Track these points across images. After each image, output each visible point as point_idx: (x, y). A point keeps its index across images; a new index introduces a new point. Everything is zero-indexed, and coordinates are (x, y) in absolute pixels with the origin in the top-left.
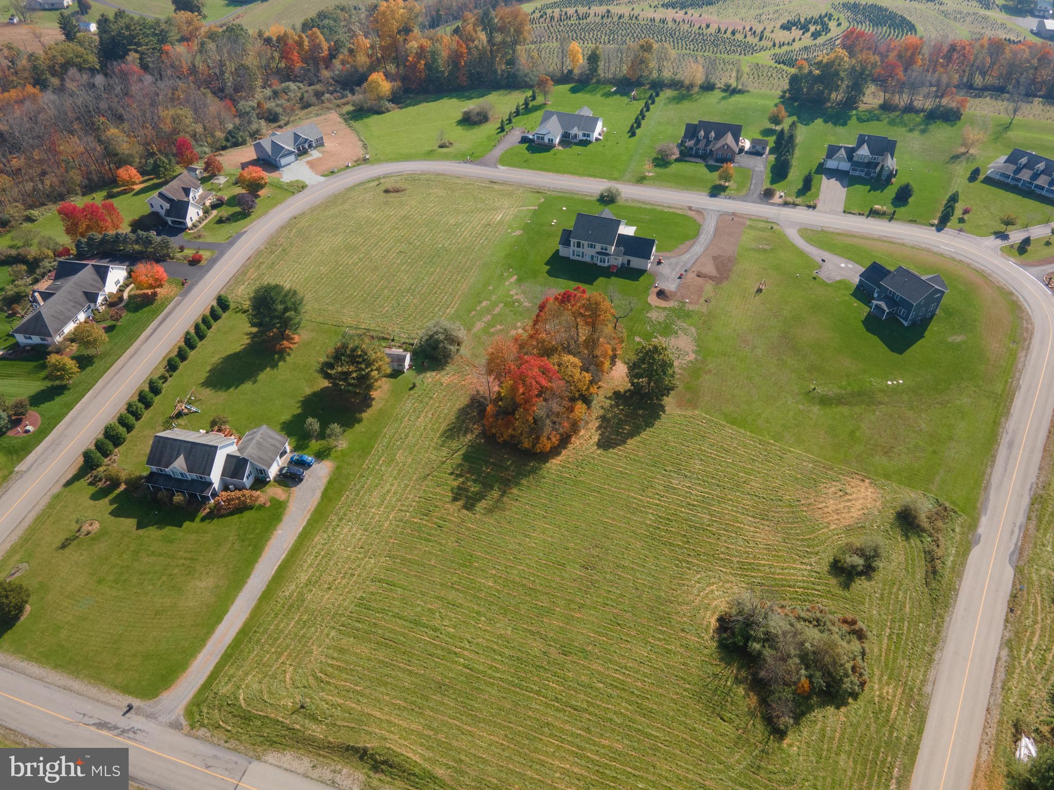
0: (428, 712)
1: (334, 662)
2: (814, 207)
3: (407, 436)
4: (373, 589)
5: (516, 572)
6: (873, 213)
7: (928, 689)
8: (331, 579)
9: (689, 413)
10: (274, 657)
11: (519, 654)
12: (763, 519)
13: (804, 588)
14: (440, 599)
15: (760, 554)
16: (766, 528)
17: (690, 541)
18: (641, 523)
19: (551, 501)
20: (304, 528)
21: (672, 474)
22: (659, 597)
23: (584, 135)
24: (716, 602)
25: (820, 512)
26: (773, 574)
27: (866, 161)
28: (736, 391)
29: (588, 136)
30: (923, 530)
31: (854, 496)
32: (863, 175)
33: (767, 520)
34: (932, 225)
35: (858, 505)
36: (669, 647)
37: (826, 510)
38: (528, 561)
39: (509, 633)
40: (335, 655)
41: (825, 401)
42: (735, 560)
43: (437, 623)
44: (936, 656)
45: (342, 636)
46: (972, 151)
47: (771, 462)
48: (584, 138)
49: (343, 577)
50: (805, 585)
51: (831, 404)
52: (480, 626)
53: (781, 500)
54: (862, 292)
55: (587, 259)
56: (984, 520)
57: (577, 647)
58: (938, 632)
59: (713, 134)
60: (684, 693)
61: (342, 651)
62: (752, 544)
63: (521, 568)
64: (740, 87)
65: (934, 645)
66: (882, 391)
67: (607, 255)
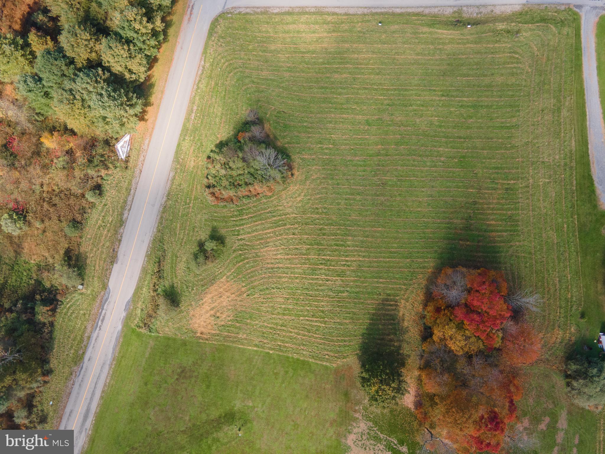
0: (445, 57)
1: (512, 66)
3: (559, 258)
4: (514, 120)
5: (428, 164)
7: (172, 174)
8: (546, 118)
9: (340, 362)
10: (550, 58)
11: (407, 108)
12: (272, 268)
13: (242, 220)
14: (468, 128)
15: (271, 237)
16: (269, 261)
17: (320, 232)
18: (355, 236)
19: (424, 233)
21: (342, 289)
22: (332, 179)
24: (296, 188)
25: (233, 291)
26: (262, 224)
28: (305, 406)
31: (208, 315)
33: (269, 268)
35: (207, 307)
36: (320, 146)
37: (228, 294)
38: (423, 175)
39: (418, 120)
40: (515, 70)
41: (231, 417)
42: (289, 226)
43: (463, 110)
44: (165, 199)
45: (517, 82)
47: (271, 328)
49: (538, 121)
50: (242, 222)
51: (226, 415)
52: (436, 118)
53: (261, 291)
56: (120, 327)
57: (374, 125)
58: (162, 217)
60: (306, 119)
61: (512, 74)
62: (277, 243)
63: (425, 169)
65: (165, 207)
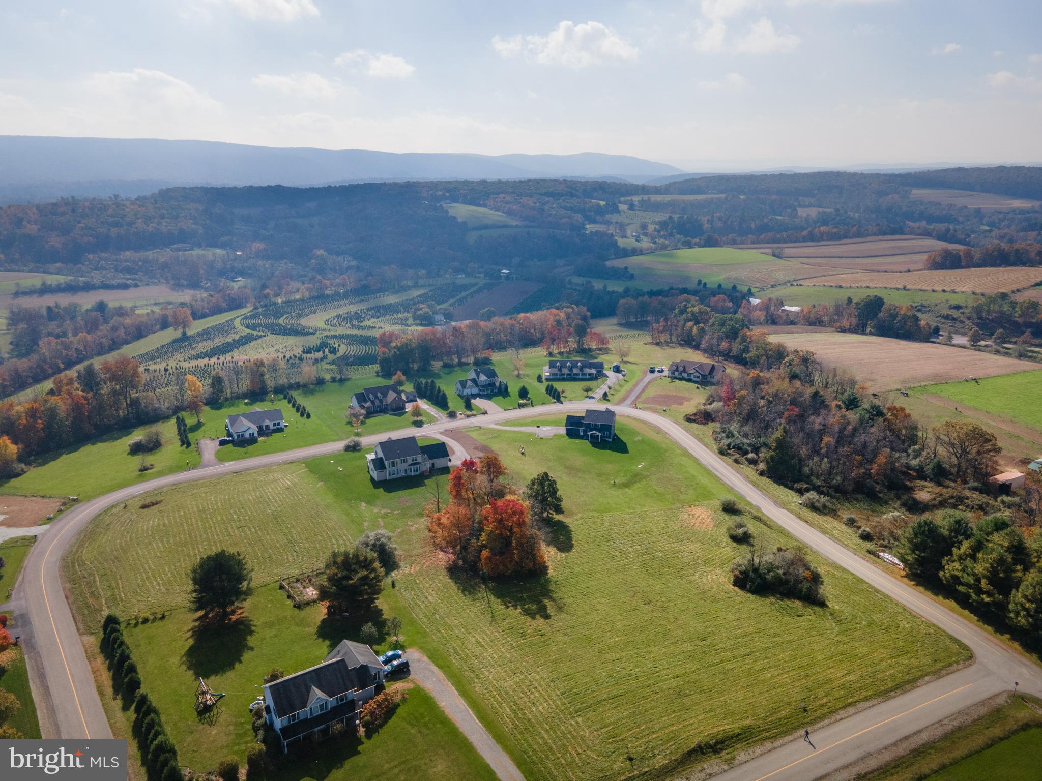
1: (607, 729)
2: (486, 413)
3: (436, 610)
4: (561, 685)
6: (520, 406)
9: (577, 517)
14: (606, 662)
15: (703, 554)
16: (689, 543)
17: (669, 566)
18: (636, 573)
20: (457, 690)
21: (614, 546)
22: (698, 593)
23: (275, 424)
24: (721, 581)
26: (721, 558)
27: (487, 383)
29: (279, 424)
30: (740, 511)
31: (697, 514)
32: (489, 392)
33: (683, 540)
34: (555, 402)
35: (704, 516)
37: (697, 525)
42: (699, 562)
47: (645, 519)
48: (275, 427)
51: (630, 485)
53: (675, 530)
54: (574, 435)
55: (403, 474)
56: (750, 500)
57: (704, 633)
59: (379, 395)
62: (694, 552)
66: (641, 471)
67: (418, 463)
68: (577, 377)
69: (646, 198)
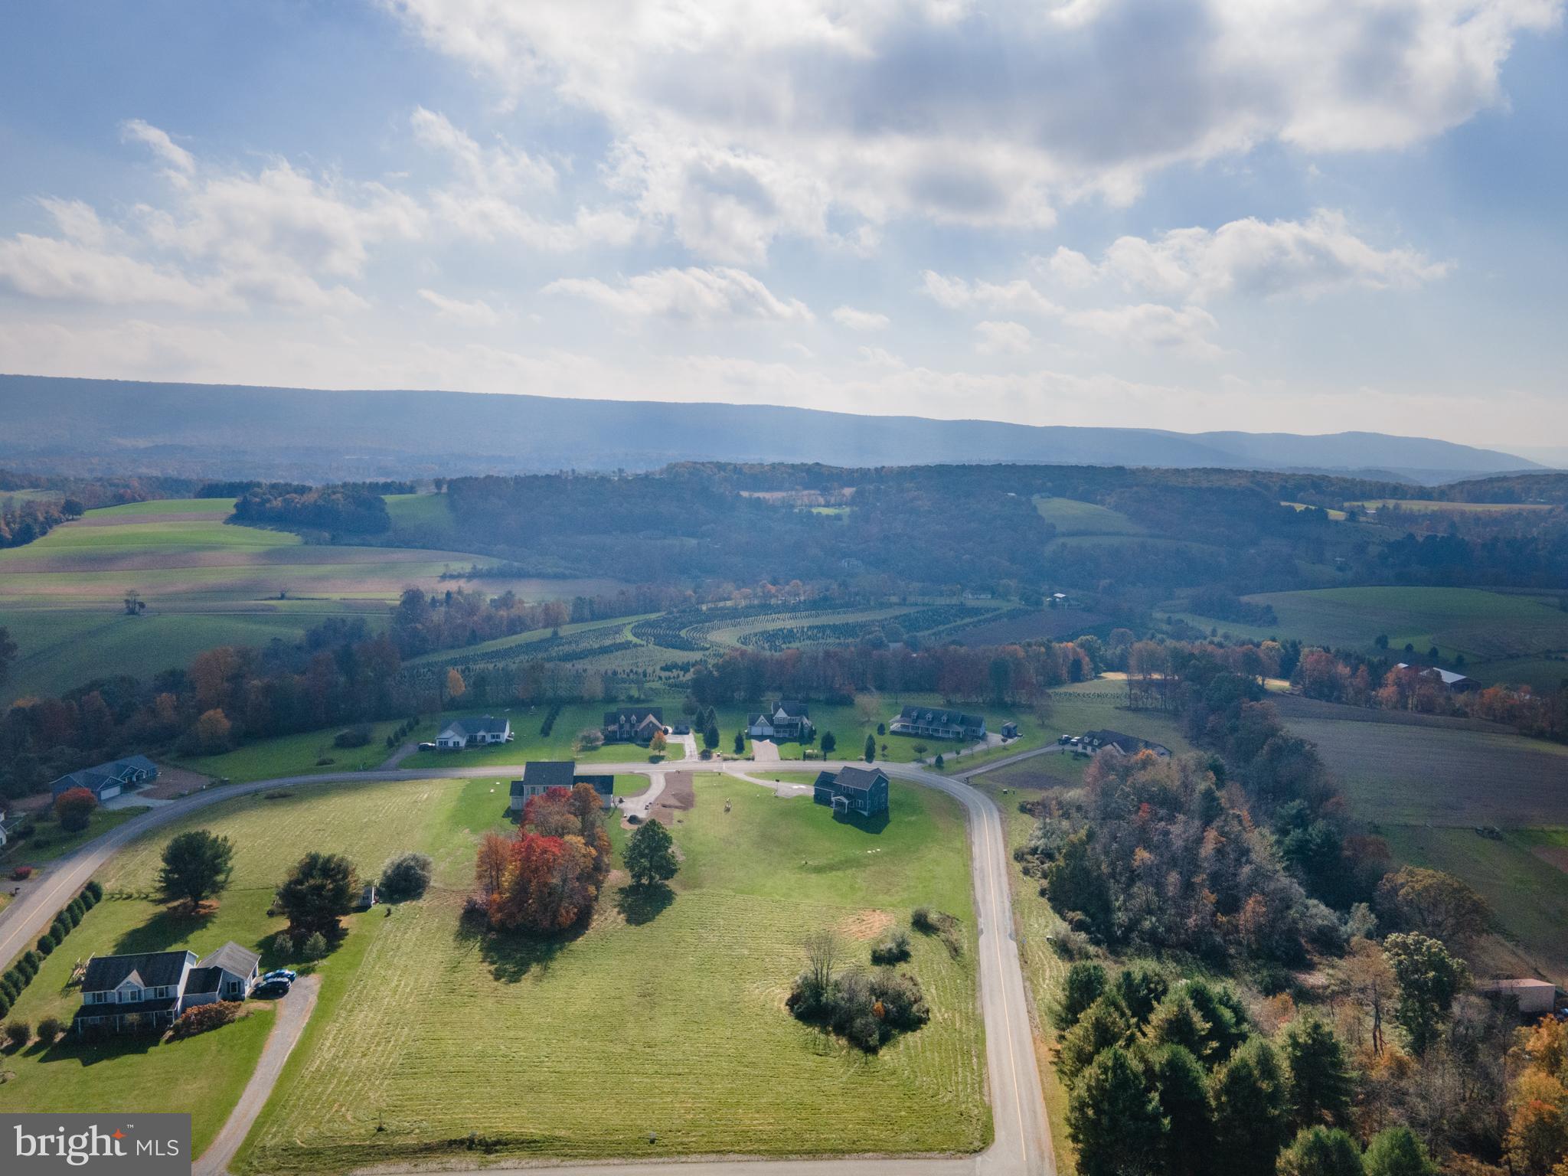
2: (753, 759)
3: (399, 947)
4: (418, 1045)
6: (807, 757)
8: (363, 1049)
9: (697, 892)
10: (323, 1110)
20: (308, 1024)
23: (493, 737)
25: (846, 933)
27: (786, 723)
29: (497, 738)
30: (938, 930)
31: (871, 920)
32: (787, 735)
34: (862, 760)
35: (877, 925)
37: (851, 932)
41: (818, 870)
44: (978, 995)
45: (399, 1081)
46: (871, 719)
48: (494, 740)
49: (378, 1044)
51: (825, 871)
54: (821, 798)
58: (975, 984)
59: (634, 719)
64: (642, 697)
66: (866, 857)
68: (936, 734)
69: (1391, 503)
